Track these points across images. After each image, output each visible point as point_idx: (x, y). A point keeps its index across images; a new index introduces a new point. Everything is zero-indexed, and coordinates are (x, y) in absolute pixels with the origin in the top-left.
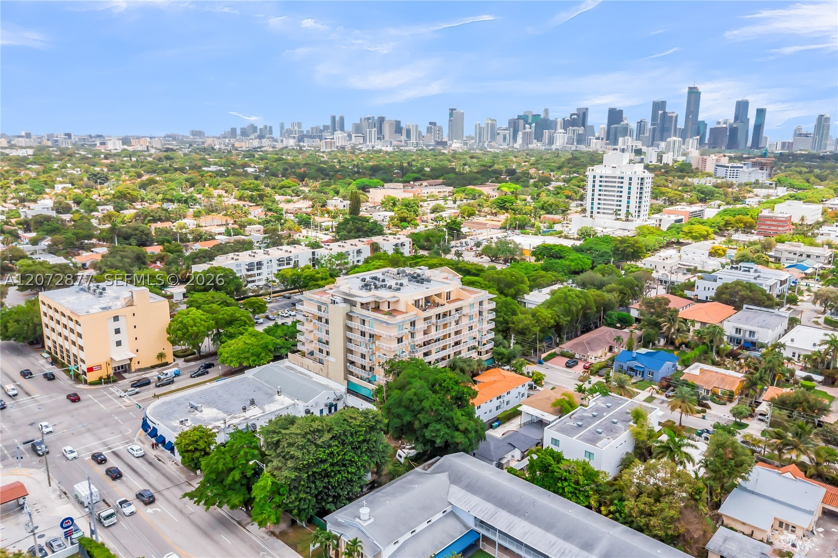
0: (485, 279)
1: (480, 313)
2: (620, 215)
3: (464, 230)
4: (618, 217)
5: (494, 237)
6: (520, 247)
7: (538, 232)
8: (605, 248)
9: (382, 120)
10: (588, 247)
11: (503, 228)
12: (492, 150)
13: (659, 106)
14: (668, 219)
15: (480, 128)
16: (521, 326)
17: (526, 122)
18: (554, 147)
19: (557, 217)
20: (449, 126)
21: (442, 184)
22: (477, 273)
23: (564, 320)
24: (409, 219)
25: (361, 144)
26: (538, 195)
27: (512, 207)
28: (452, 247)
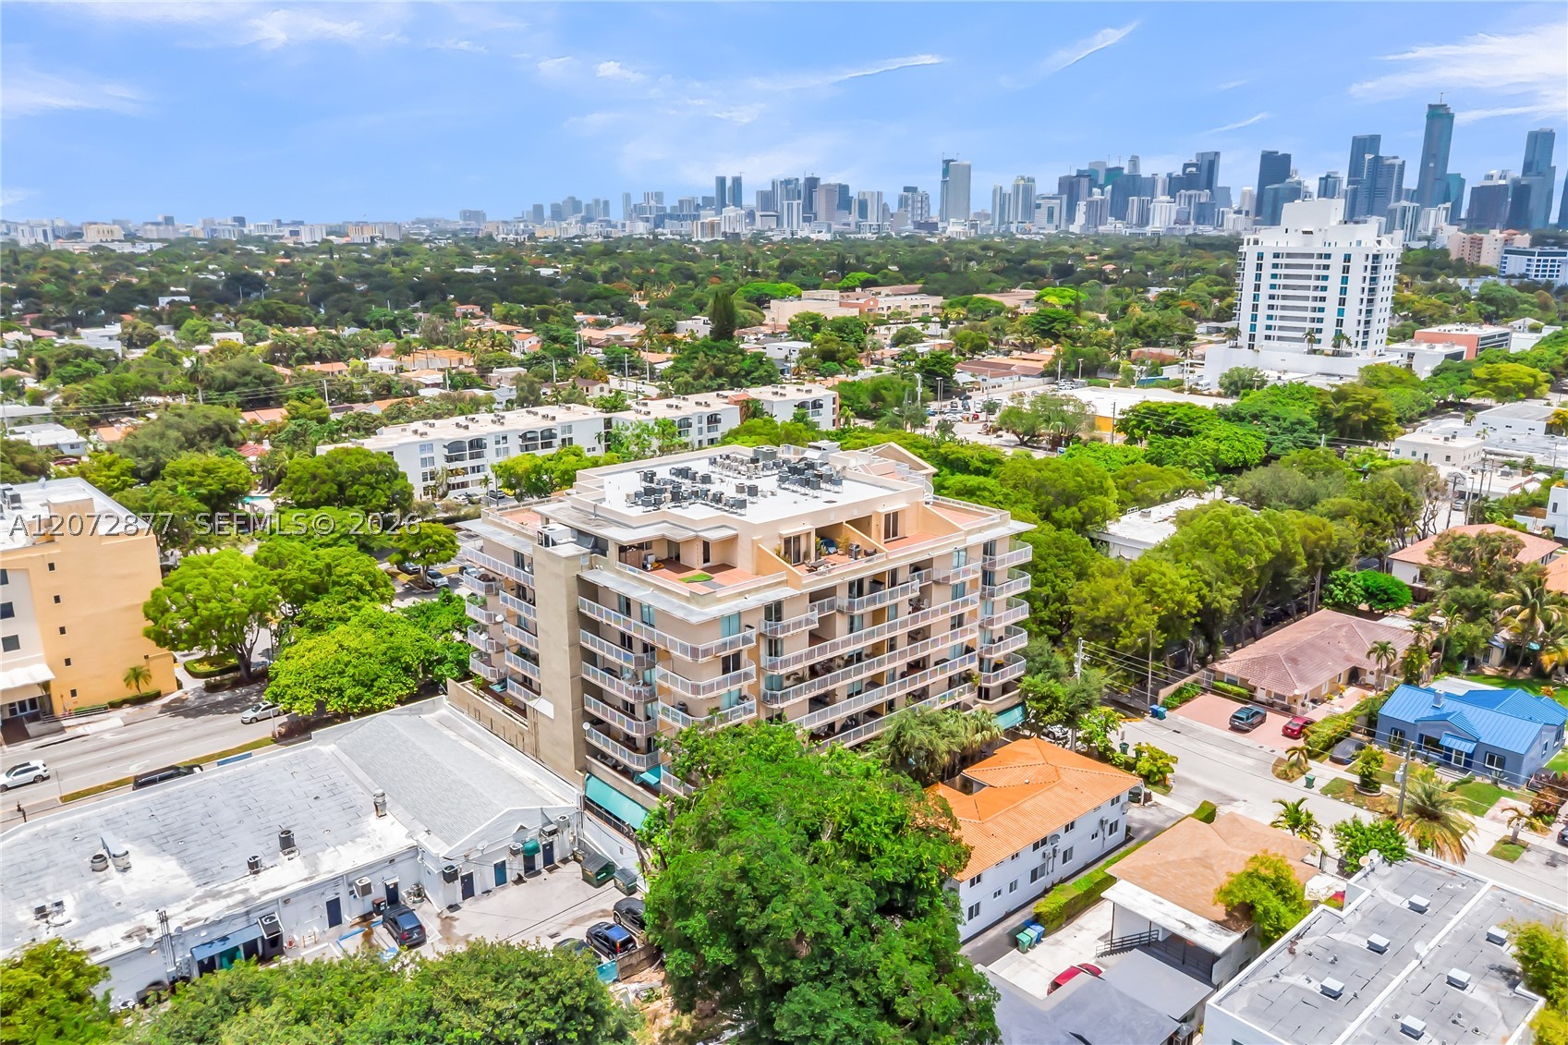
0: (1003, 482)
1: (988, 577)
2: (1319, 341)
3: (962, 377)
4: (1316, 346)
5: (1028, 391)
6: (1089, 410)
7: (1128, 381)
8: (1298, 411)
9: (812, 183)
10: (1255, 410)
11: (1049, 373)
12: (1025, 237)
13: (1364, 145)
14: (1430, 352)
15: (1003, 196)
16: (1102, 611)
17: (1093, 183)
18: (1149, 230)
19: (1168, 352)
20: (942, 194)
21: (921, 291)
22: (986, 467)
23: (1226, 597)
24: (840, 355)
25: (772, 230)
26: (1124, 310)
27: (1068, 332)
28: (934, 414)
